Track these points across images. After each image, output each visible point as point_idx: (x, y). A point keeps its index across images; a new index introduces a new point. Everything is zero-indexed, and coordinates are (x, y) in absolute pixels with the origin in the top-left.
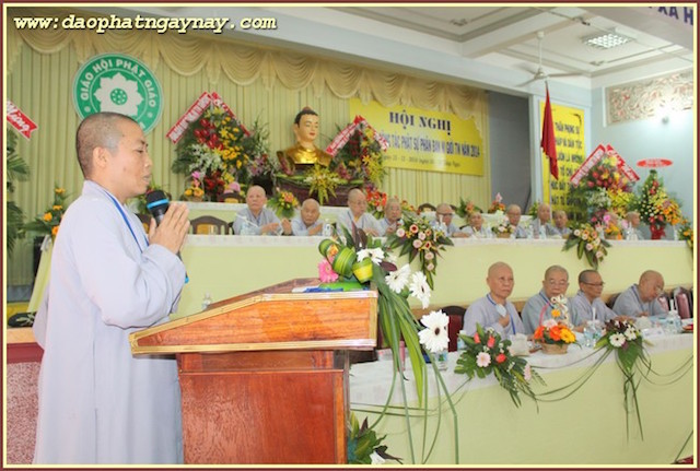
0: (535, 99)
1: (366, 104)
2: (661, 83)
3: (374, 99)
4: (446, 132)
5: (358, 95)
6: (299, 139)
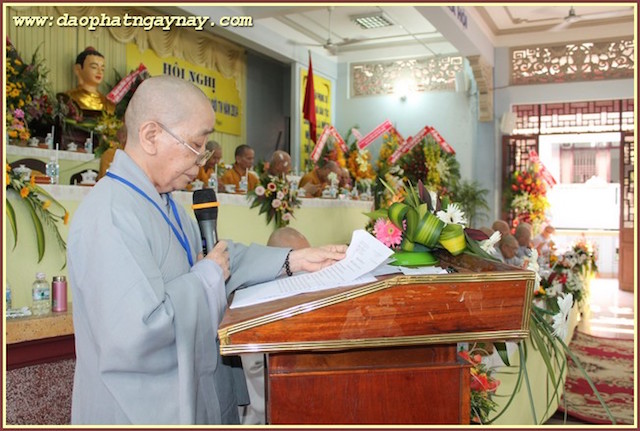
0: (298, 66)
1: (142, 51)
2: (400, 66)
3: (150, 47)
4: (211, 89)
5: (135, 41)
6: (81, 82)
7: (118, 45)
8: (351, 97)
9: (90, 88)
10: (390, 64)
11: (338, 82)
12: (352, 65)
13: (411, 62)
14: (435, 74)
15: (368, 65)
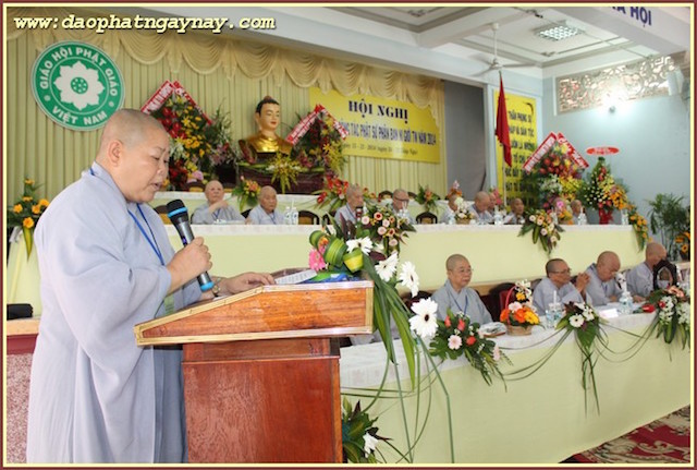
0: (490, 88)
1: (325, 93)
2: (608, 74)
3: (334, 88)
4: (403, 120)
5: (318, 84)
6: (261, 128)
7: (301, 91)
8: (559, 113)
9: (268, 133)
10: (597, 74)
11: (543, 98)
12: (558, 79)
13: (620, 68)
14: (647, 78)
15: (573, 77)
